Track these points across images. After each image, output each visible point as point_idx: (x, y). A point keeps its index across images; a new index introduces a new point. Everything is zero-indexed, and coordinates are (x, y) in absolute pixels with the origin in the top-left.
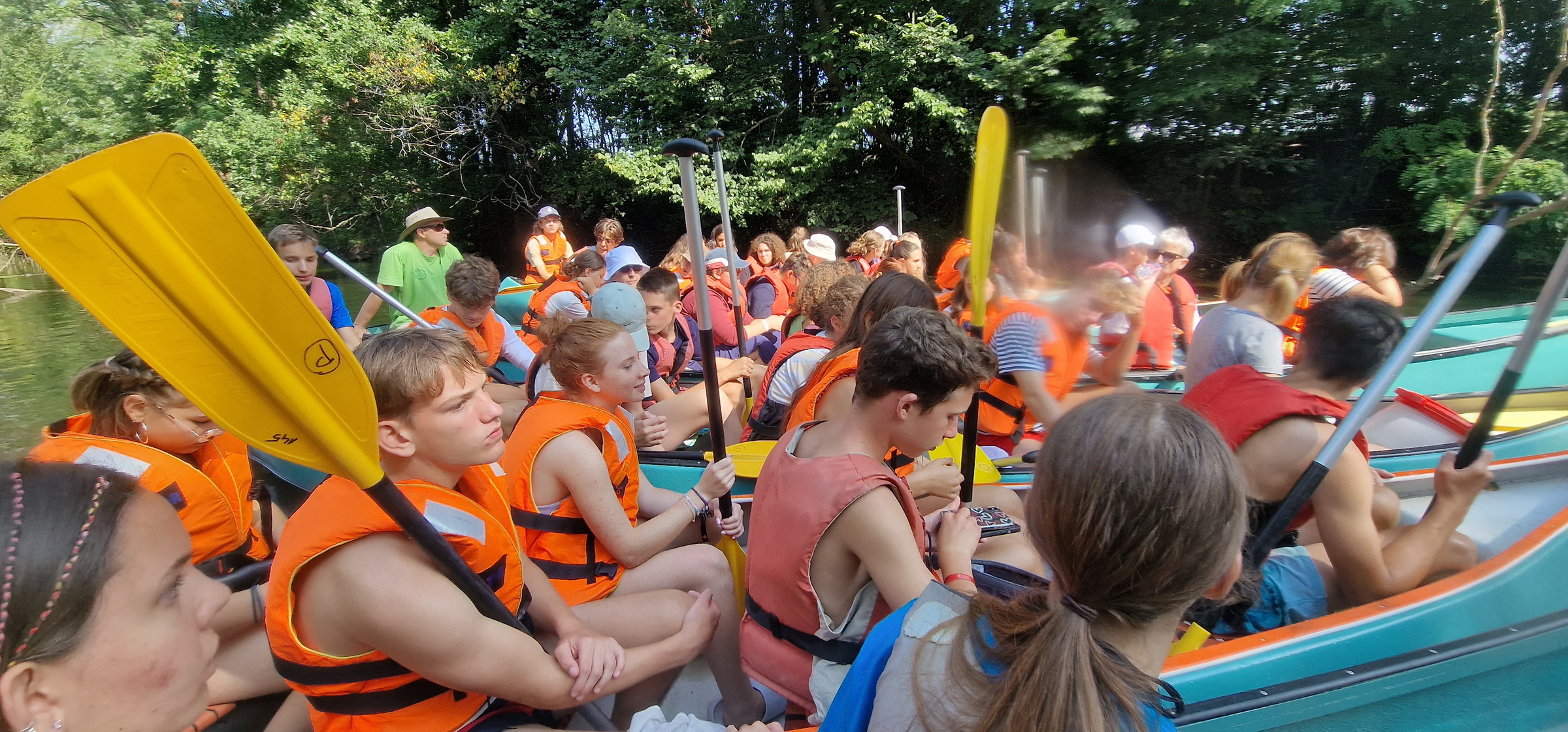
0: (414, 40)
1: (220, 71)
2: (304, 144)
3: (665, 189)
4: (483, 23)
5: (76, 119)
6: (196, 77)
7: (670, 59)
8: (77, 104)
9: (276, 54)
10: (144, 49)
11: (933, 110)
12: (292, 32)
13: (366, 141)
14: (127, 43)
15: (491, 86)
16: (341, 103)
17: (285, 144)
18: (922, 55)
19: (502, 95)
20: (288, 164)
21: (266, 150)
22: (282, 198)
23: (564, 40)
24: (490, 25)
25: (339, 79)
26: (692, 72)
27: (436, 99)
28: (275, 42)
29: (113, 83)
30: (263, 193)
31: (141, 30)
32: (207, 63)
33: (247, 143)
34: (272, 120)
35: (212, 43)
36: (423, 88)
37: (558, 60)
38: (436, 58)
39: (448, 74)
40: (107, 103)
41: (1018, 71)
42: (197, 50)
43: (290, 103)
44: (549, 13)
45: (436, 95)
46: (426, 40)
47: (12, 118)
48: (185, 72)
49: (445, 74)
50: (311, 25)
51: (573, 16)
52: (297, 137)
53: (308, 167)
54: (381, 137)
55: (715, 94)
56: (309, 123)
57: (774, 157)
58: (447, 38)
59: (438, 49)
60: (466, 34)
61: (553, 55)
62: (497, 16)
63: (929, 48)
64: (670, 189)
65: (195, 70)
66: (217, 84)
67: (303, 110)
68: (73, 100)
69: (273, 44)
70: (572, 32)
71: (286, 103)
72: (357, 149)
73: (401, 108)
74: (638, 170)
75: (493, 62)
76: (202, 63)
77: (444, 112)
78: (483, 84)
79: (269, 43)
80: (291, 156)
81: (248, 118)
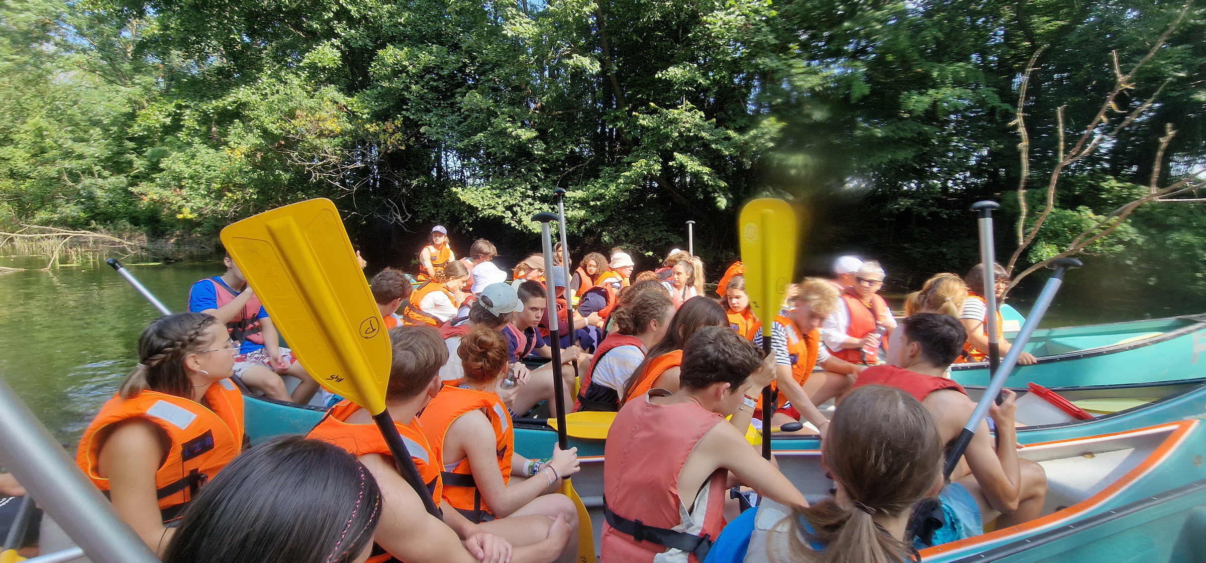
0: (328, 103)
1: (186, 118)
2: (241, 171)
3: (499, 214)
4: (380, 93)
5: (70, 143)
6: (168, 121)
7: (507, 125)
8: (72, 132)
9: (229, 108)
10: (130, 95)
11: (688, 168)
12: (243, 93)
13: (286, 170)
14: (118, 91)
15: (382, 136)
16: (272, 144)
17: (227, 170)
18: (683, 130)
19: (388, 143)
20: (228, 185)
21: (213, 174)
22: (221, 209)
23: (436, 107)
24: (384, 95)
25: (273, 128)
26: (522, 134)
27: (341, 142)
28: (230, 100)
29: (103, 118)
30: (207, 204)
31: (129, 83)
32: (178, 111)
33: (200, 169)
34: (221, 153)
35: (184, 98)
36: (332, 135)
37: (430, 120)
38: (343, 116)
39: (351, 126)
40: (96, 132)
41: (746, 143)
42: (171, 103)
43: (235, 143)
44: (427, 89)
45: (341, 140)
46: (337, 103)
47: (16, 137)
48: (161, 117)
49: (349, 126)
50: (257, 89)
51: (443, 92)
52: (237, 166)
53: (242, 187)
54: (298, 168)
55: (538, 149)
56: (247, 156)
57: (579, 194)
58: (354, 102)
59: (345, 110)
60: (367, 100)
61: (426, 118)
62: (390, 89)
63: (687, 125)
64: (503, 214)
65: (169, 115)
66: (183, 126)
67: (244, 148)
68: (69, 128)
69: (228, 101)
70: (442, 102)
71: (232, 143)
72: (280, 175)
73: (315, 148)
74: (481, 200)
75: (385, 120)
76: (174, 112)
77: (346, 152)
78: (376, 134)
79: (225, 100)
80: (231, 179)
81: (203, 151)
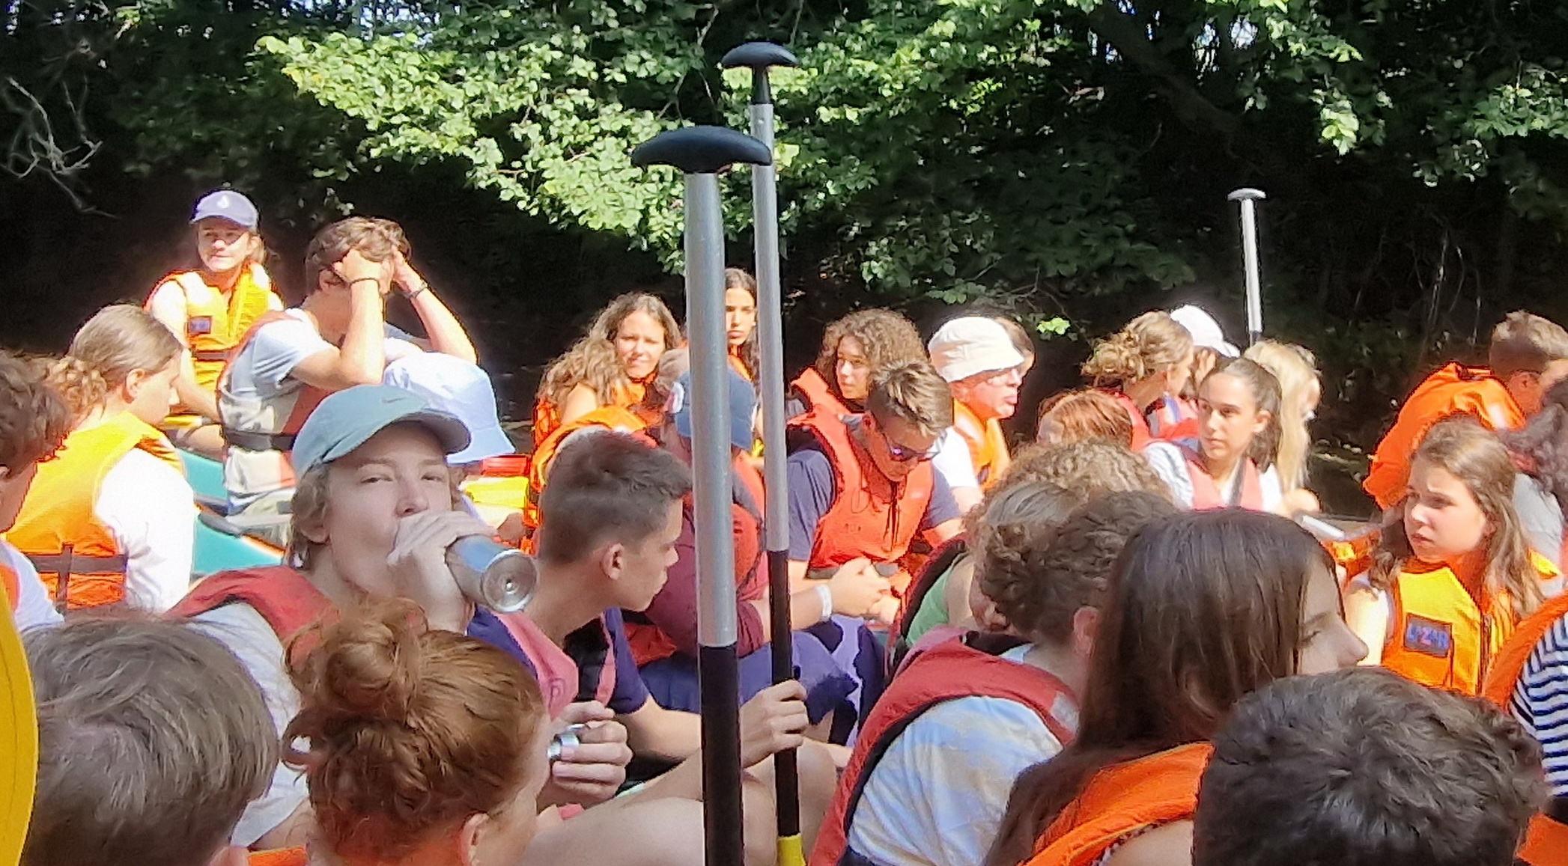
74: (381, 90)
